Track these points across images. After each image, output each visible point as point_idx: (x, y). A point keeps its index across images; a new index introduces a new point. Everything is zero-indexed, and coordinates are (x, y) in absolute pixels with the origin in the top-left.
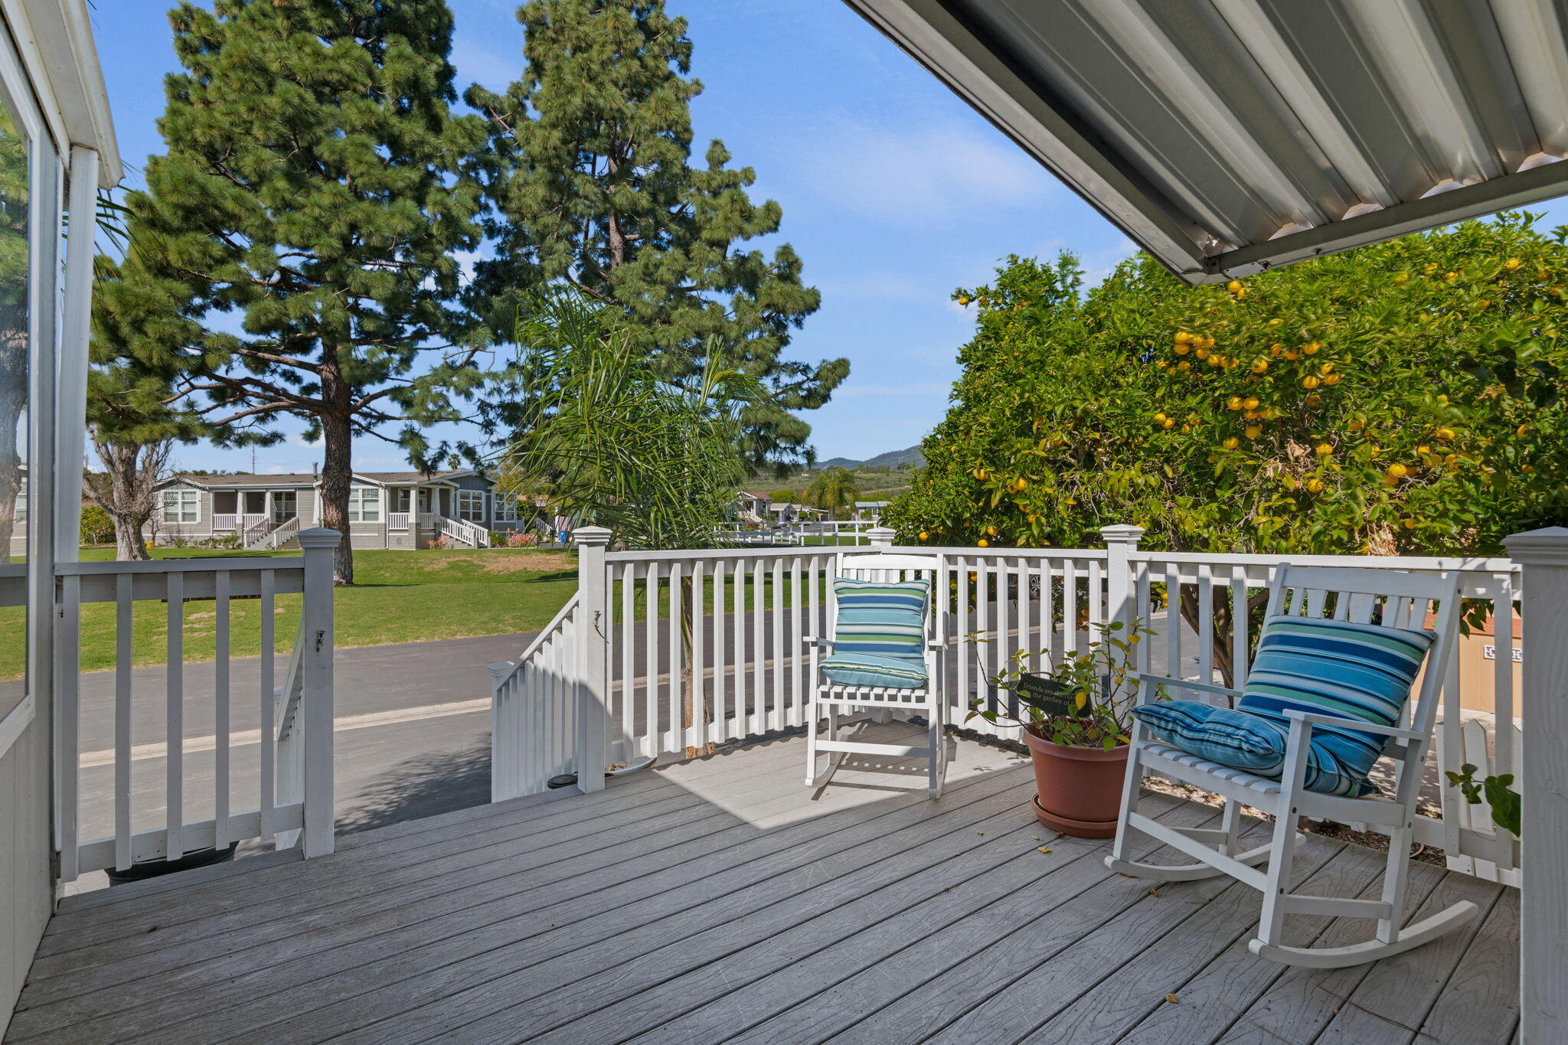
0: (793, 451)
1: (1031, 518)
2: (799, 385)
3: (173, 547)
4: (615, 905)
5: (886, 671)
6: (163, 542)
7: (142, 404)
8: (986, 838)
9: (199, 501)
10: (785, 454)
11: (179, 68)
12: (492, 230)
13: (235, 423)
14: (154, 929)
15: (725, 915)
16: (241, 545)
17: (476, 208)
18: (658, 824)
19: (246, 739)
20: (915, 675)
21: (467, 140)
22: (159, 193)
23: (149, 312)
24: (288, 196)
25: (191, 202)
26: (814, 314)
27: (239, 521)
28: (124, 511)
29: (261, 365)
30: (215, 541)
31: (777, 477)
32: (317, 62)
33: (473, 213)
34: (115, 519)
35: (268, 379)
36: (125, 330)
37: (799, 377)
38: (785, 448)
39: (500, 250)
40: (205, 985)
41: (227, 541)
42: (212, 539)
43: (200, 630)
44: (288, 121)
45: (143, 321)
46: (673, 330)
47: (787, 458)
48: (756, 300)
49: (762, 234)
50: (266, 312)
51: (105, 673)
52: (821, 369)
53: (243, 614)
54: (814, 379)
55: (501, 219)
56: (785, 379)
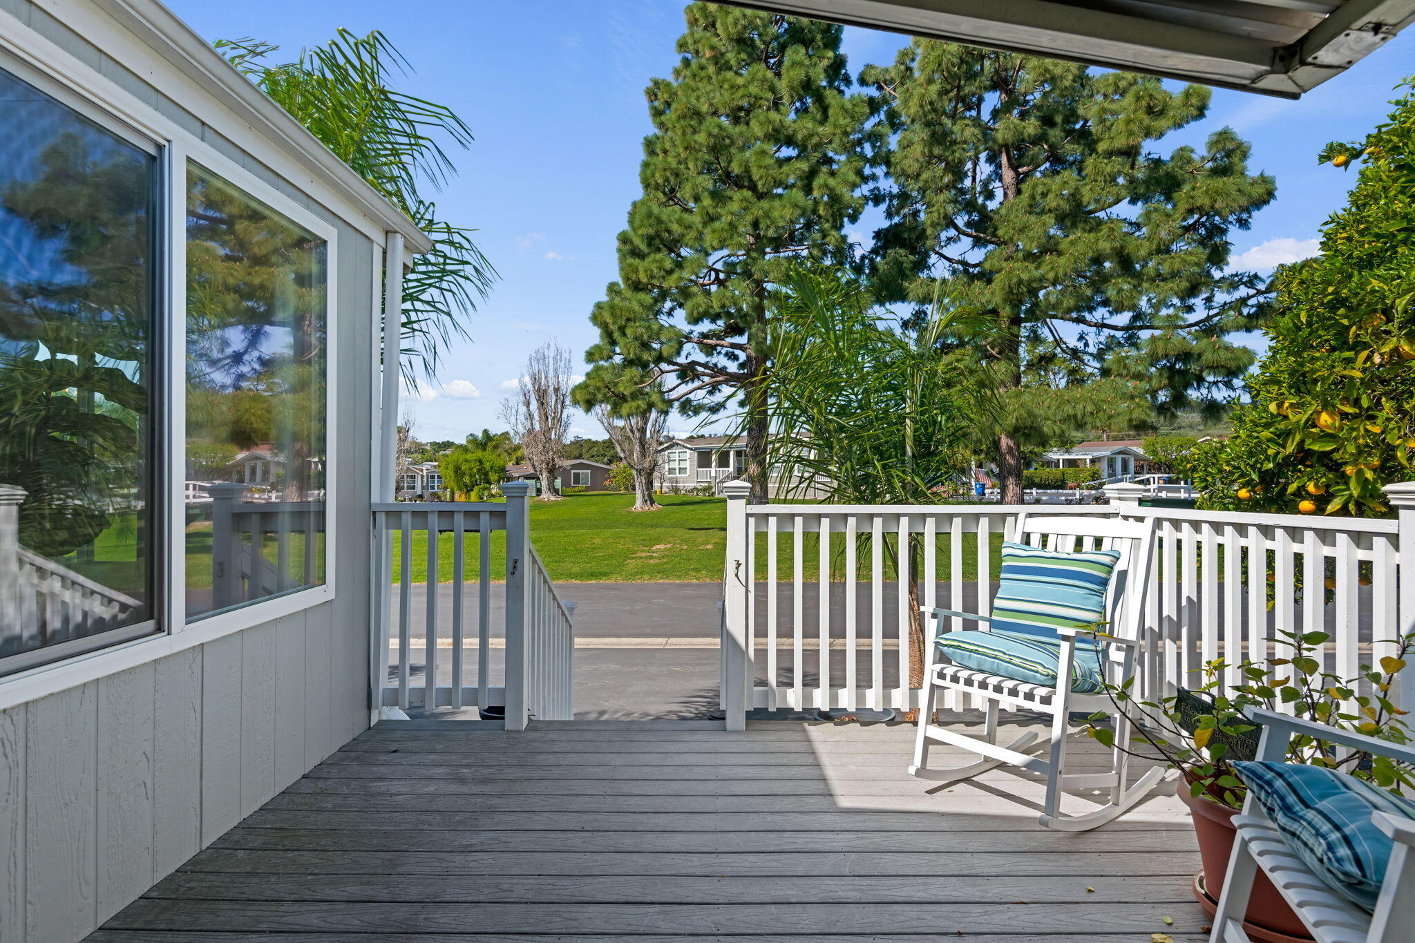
0: (1229, 385)
1: (1349, 470)
2: (1243, 301)
3: (673, 494)
4: (641, 829)
5: (1006, 658)
6: (667, 490)
7: (626, 388)
8: (1092, 898)
9: (688, 459)
10: (1214, 389)
11: (651, 130)
12: (877, 198)
13: (691, 396)
14: (395, 752)
15: (711, 869)
16: (714, 493)
17: (858, 180)
18: (752, 772)
19: (646, 644)
20: (1040, 669)
21: (848, 120)
22: (634, 229)
23: (628, 320)
24: (711, 211)
25: (651, 231)
26: (1265, 208)
27: (713, 474)
28: (640, 467)
29: (710, 350)
30: (698, 490)
31: (1205, 420)
32: (732, 94)
33: (854, 186)
34: (635, 473)
35: (714, 360)
36: (616, 335)
37: (1243, 291)
38: (1215, 383)
39: (889, 215)
40: (379, 794)
41: (705, 489)
42: (695, 488)
43: (655, 558)
44: (713, 150)
45: (625, 326)
46: (1062, 261)
47: (1220, 395)
48: (1175, 205)
49: (1180, 126)
50: (699, 306)
51: (593, 584)
52: (1276, 277)
53: (685, 547)
54: (1268, 290)
55: (888, 185)
56: (1221, 297)
